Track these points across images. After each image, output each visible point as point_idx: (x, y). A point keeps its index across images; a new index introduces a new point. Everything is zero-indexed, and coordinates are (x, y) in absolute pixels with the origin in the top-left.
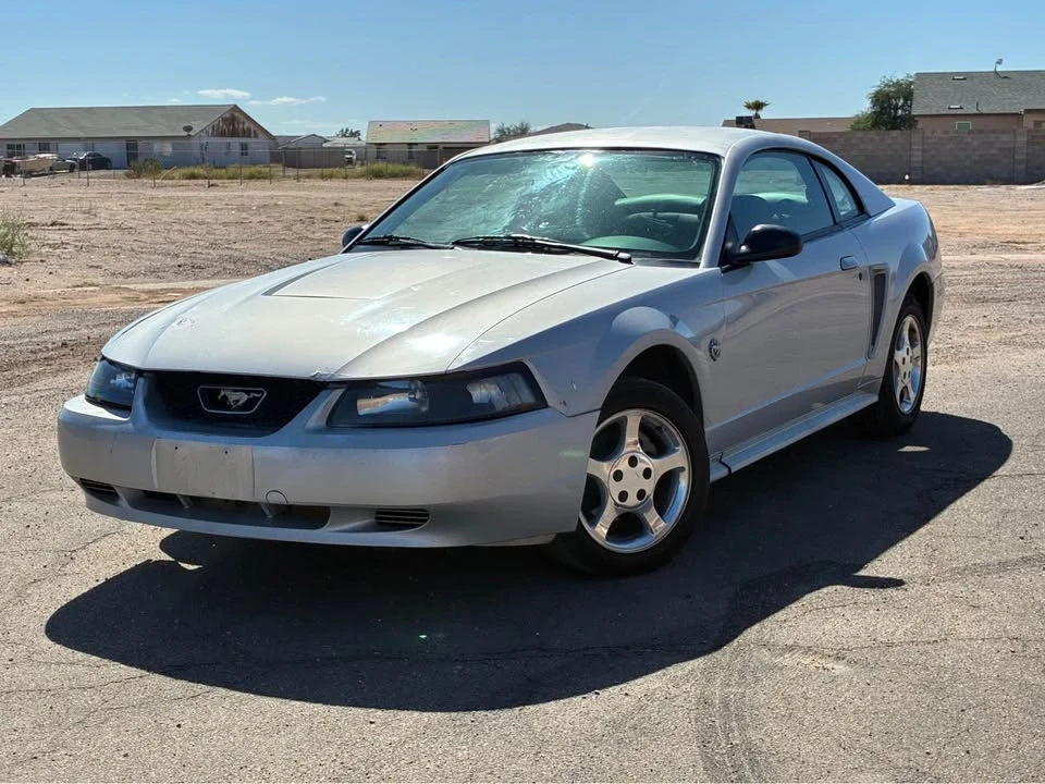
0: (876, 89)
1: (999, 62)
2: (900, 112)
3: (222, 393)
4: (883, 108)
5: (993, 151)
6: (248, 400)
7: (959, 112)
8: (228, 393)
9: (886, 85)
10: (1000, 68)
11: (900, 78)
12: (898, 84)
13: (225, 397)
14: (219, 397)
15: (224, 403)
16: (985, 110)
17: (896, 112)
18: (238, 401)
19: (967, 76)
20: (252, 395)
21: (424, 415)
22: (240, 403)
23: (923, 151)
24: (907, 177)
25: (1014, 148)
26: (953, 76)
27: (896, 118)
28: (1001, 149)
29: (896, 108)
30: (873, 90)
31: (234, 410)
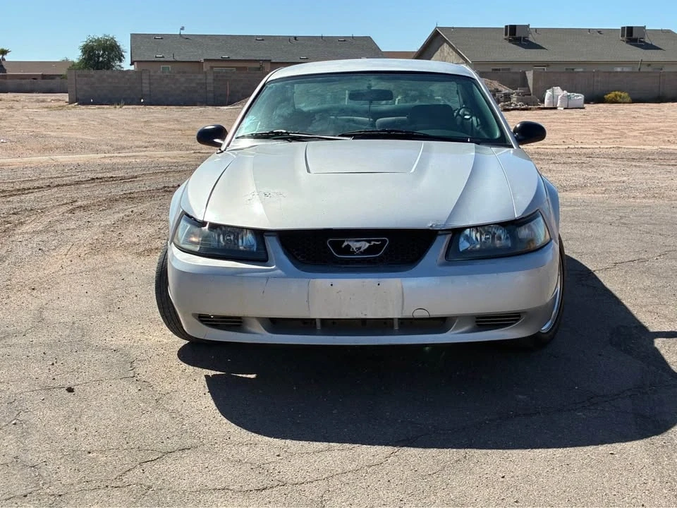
0: (85, 43)
1: (182, 29)
2: (101, 59)
3: (346, 244)
4: (89, 55)
5: (194, 85)
6: (369, 246)
7: (162, 59)
8: (351, 244)
9: (91, 41)
10: (183, 33)
11: (100, 37)
12: (98, 40)
13: (348, 246)
14: (343, 246)
15: (348, 250)
16: (178, 58)
17: (99, 59)
18: (360, 248)
19: (163, 37)
20: (373, 243)
21: (509, 249)
22: (362, 250)
23: (150, 84)
24: (142, 101)
25: (206, 83)
26: (154, 37)
27: (98, 62)
28: (198, 84)
29: (99, 57)
30: (82, 44)
31: (358, 254)
